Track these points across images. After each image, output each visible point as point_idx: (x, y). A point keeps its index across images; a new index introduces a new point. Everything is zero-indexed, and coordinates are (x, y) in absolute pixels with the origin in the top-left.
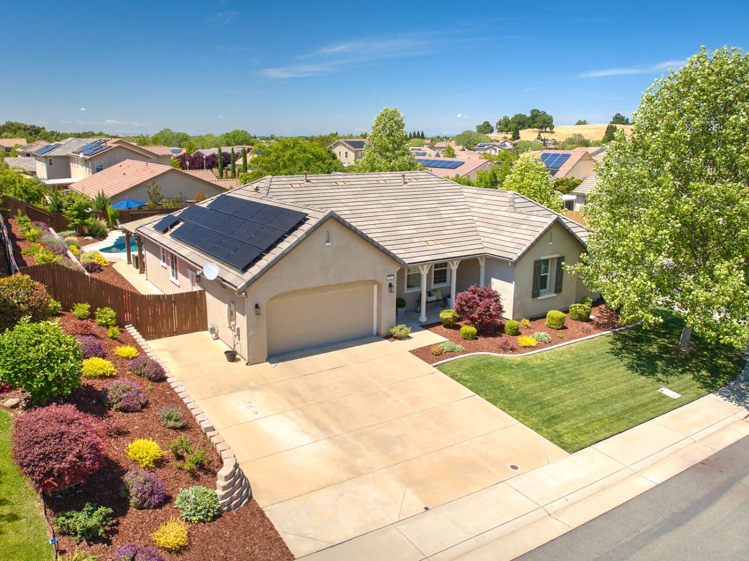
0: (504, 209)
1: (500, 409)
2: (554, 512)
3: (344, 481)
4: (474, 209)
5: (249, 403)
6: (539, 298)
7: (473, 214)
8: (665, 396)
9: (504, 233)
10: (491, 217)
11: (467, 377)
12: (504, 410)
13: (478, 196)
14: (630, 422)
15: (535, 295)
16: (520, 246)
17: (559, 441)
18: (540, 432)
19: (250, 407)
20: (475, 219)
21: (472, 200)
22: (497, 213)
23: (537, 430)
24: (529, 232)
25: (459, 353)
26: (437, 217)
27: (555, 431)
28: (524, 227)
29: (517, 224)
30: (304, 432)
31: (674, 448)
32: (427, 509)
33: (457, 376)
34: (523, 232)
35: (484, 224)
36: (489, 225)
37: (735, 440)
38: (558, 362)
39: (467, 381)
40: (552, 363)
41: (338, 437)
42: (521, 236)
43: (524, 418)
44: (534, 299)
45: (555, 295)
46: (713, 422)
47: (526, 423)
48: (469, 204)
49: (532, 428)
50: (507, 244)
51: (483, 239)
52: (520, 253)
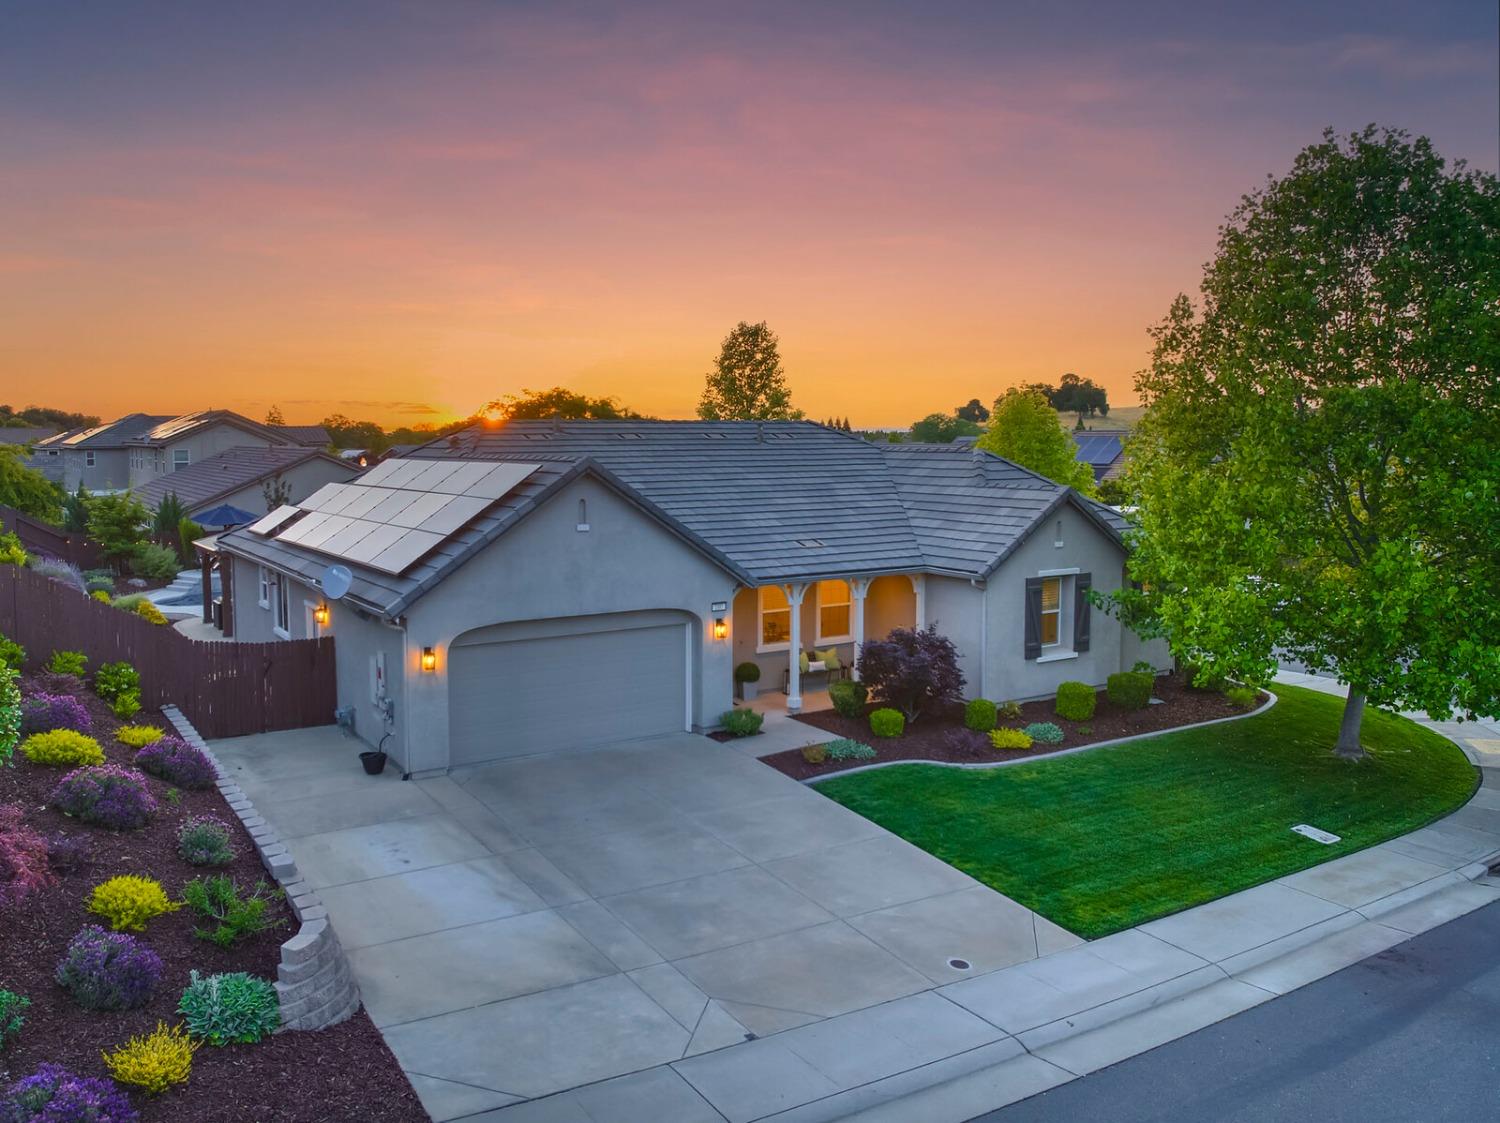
0: (964, 482)
1: (943, 859)
2: (1041, 1048)
3: (572, 985)
4: (905, 489)
5: (395, 844)
6: (1039, 660)
7: (902, 497)
8: (1306, 839)
9: (962, 527)
10: (938, 498)
11: (875, 803)
12: (949, 862)
13: (913, 464)
14: (1224, 885)
15: (1032, 653)
16: (992, 548)
17: (1065, 917)
18: (1024, 901)
19: (396, 851)
20: (906, 505)
21: (902, 472)
22: (949, 491)
23: (1018, 898)
24: (1012, 521)
25: (864, 762)
26: (828, 499)
27: (1058, 900)
28: (1004, 512)
29: (989, 507)
30: (502, 895)
31: (1320, 930)
32: (751, 1037)
33: (854, 801)
34: (1001, 521)
35: (923, 514)
36: (932, 515)
37: (1456, 916)
38: (1074, 777)
39: (875, 810)
40: (1060, 778)
41: (576, 906)
42: (997, 529)
43: (991, 877)
44: (1031, 662)
45: (1076, 655)
46: (1409, 884)
47: (995, 885)
48: (895, 479)
49: (1007, 895)
50: (968, 546)
51: (920, 540)
52: (991, 560)
